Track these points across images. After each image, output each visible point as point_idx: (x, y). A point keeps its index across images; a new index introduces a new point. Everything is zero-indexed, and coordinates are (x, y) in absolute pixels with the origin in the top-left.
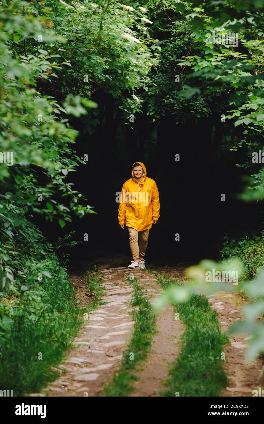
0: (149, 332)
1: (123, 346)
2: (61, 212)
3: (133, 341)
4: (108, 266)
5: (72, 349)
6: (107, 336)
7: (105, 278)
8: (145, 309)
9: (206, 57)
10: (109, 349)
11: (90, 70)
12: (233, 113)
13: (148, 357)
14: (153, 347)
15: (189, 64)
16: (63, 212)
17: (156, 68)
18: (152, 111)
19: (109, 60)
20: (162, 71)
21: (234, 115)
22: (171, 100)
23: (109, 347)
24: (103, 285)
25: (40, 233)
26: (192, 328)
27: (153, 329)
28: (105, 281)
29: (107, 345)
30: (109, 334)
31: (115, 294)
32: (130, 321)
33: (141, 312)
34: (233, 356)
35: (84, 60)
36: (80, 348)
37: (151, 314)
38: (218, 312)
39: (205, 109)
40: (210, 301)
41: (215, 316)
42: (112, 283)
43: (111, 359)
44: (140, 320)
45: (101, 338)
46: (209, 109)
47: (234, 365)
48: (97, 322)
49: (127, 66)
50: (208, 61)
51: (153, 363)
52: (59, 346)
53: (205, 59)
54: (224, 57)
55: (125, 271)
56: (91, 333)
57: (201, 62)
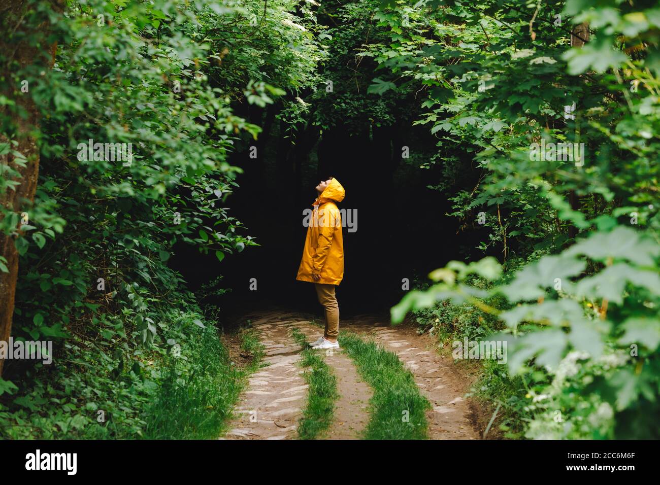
0: (329, 397)
1: (297, 414)
2: (218, 241)
3: (309, 407)
4: (265, 321)
5: (232, 419)
6: (275, 404)
7: (262, 335)
8: (320, 369)
9: (392, 45)
10: (279, 419)
11: (242, 67)
12: (428, 116)
13: (331, 425)
14: (336, 414)
15: (370, 54)
16: (221, 242)
17: (324, 64)
18: (319, 120)
19: (267, 53)
20: (330, 69)
21: (429, 119)
22: (343, 105)
23: (279, 416)
24: (262, 343)
25: (181, 277)
26: (382, 391)
27: (333, 393)
28: (263, 339)
29: (276, 414)
30: (277, 401)
31: (279, 354)
32: (302, 385)
33: (316, 373)
34: (437, 423)
35: (234, 54)
36: (243, 418)
37: (329, 375)
38: (412, 372)
39: (386, 115)
40: (401, 359)
41: (409, 376)
42: (272, 341)
43: (283, 430)
44: (316, 383)
45: (266, 406)
46: (392, 115)
47: (439, 433)
48: (260, 386)
49: (288, 61)
50: (395, 50)
51: (338, 432)
52: (216, 416)
53: (391, 48)
54: (415, 45)
55: (288, 327)
56: (254, 400)
57: (386, 52)
